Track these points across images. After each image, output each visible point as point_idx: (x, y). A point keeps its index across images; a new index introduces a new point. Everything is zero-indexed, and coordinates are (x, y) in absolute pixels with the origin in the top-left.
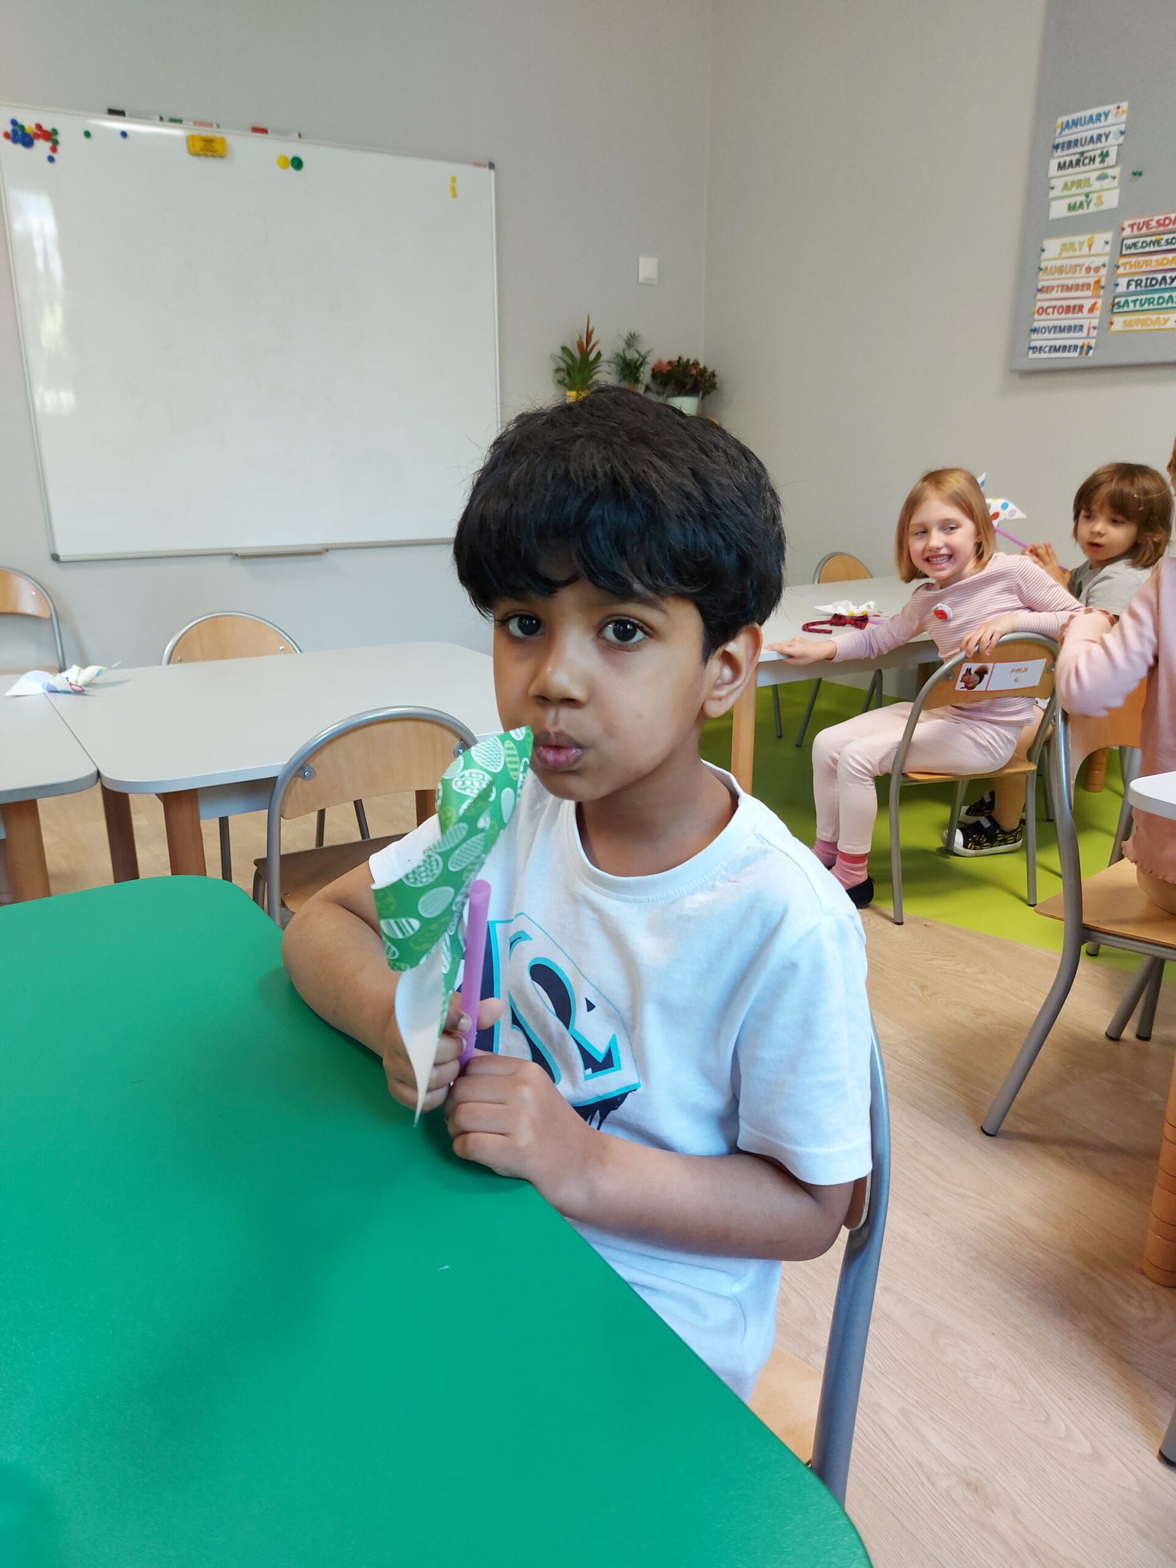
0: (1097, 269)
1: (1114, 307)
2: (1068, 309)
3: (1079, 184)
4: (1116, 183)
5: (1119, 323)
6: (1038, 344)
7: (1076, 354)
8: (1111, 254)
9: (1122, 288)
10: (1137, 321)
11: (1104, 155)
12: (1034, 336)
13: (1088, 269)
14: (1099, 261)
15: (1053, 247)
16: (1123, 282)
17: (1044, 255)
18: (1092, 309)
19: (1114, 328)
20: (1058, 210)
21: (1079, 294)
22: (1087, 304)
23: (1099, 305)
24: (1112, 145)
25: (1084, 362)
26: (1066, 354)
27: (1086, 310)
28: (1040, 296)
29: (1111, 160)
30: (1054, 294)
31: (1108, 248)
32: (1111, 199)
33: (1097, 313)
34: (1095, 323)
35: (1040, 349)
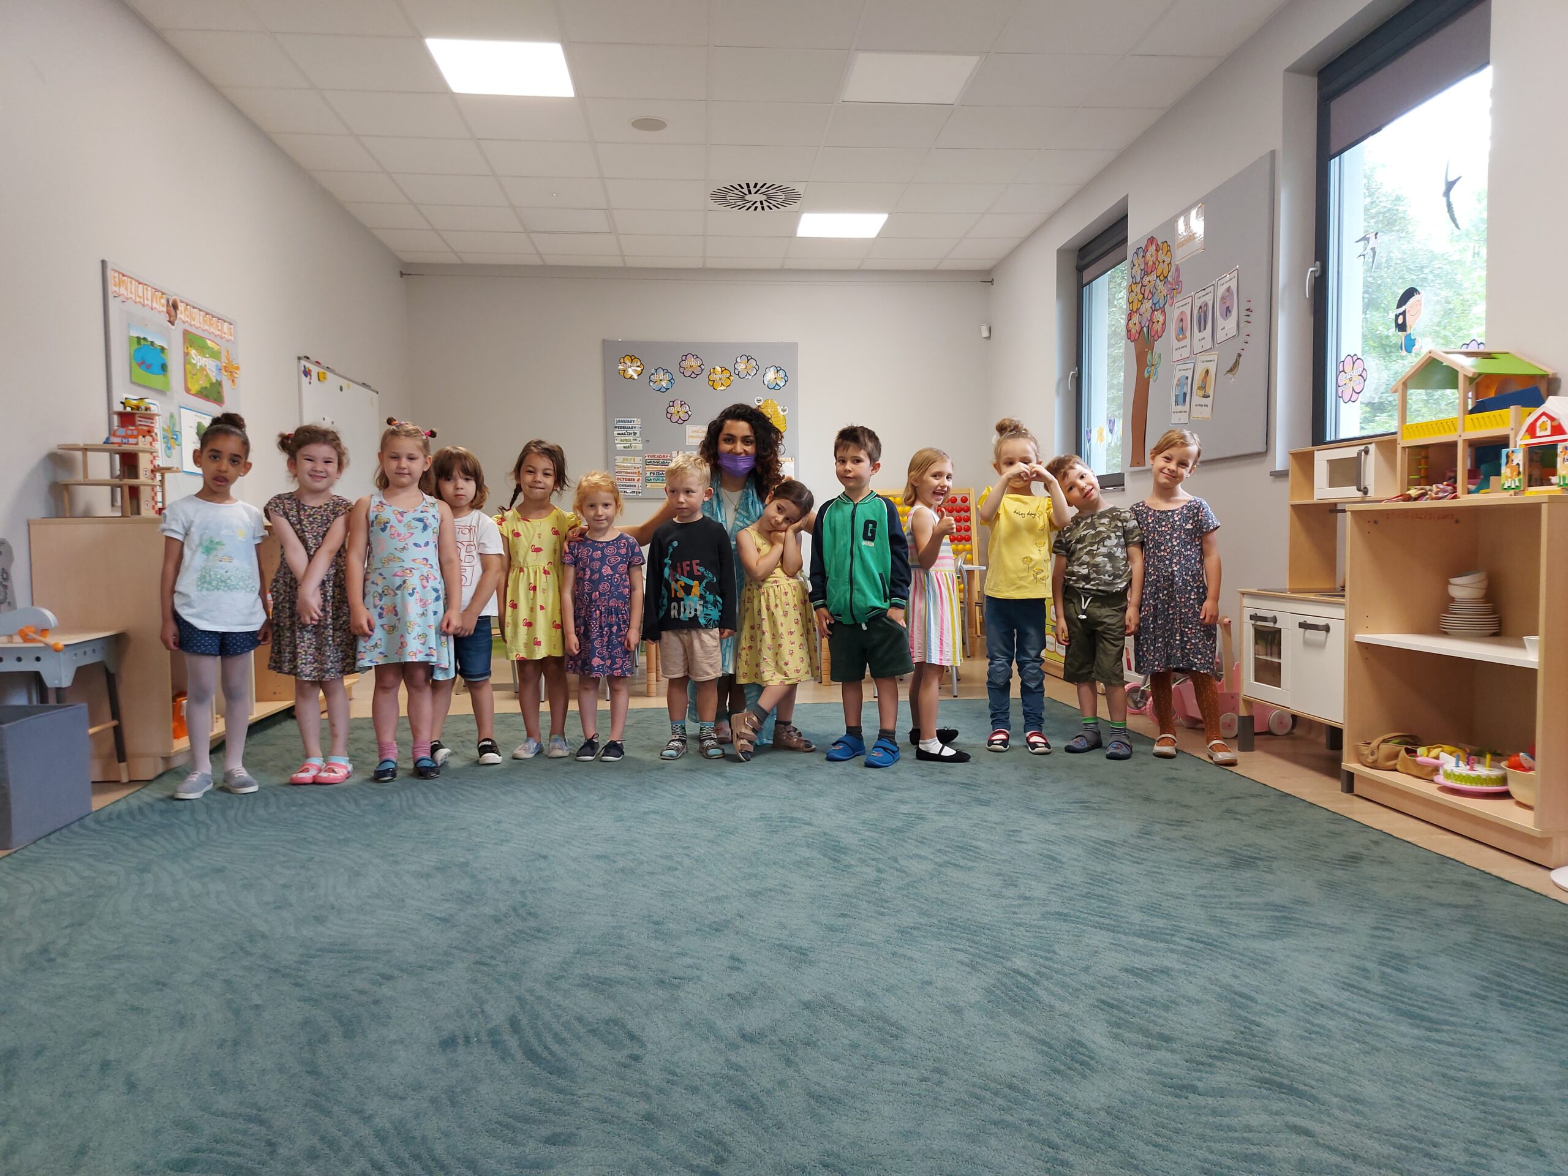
0: (638, 468)
1: (647, 480)
2: (629, 480)
3: (626, 440)
4: (640, 442)
5: (649, 485)
7: (634, 494)
8: (642, 463)
9: (648, 475)
11: (635, 434)
13: (635, 468)
14: (639, 466)
15: (619, 459)
16: (648, 473)
18: (638, 480)
19: (647, 487)
20: (620, 447)
21: (632, 475)
22: (636, 478)
23: (641, 478)
24: (637, 430)
25: (638, 496)
26: (631, 494)
27: (636, 480)
29: (638, 435)
30: (622, 474)
32: (640, 447)
33: (640, 481)
34: (640, 485)
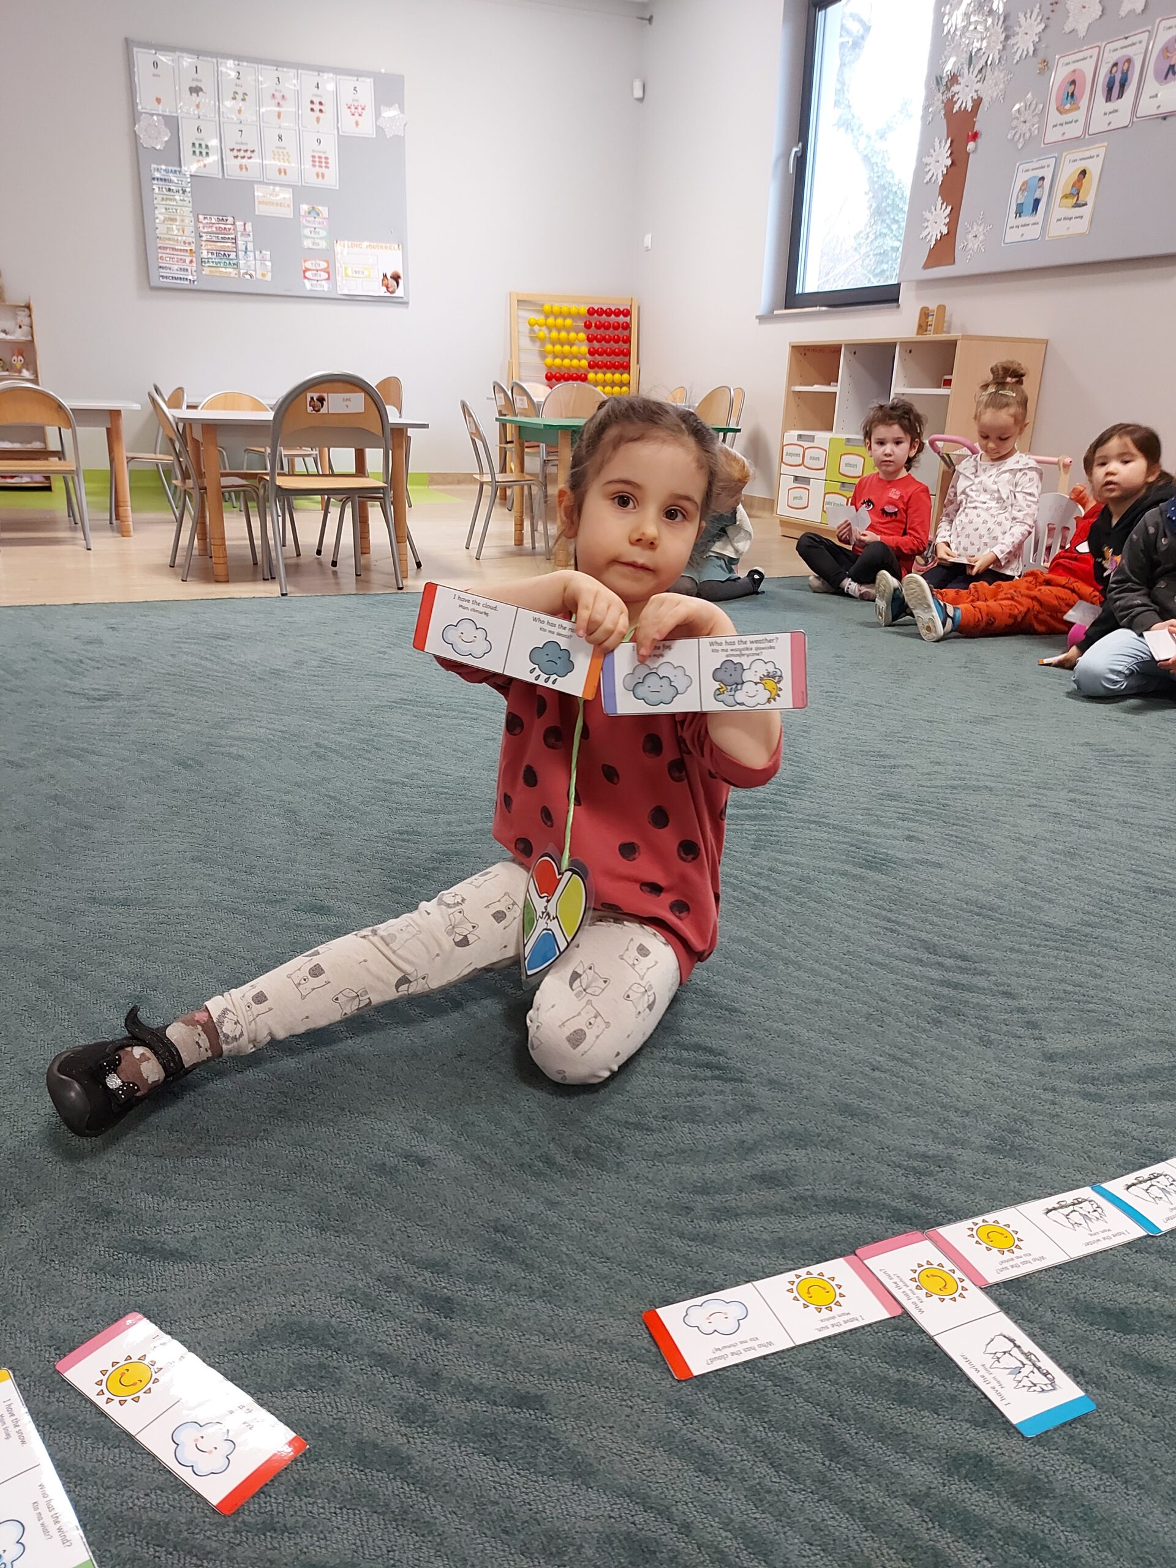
0: (189, 243)
1: (202, 263)
2: (178, 260)
4: (190, 205)
5: (206, 270)
6: (165, 275)
7: (188, 282)
8: (195, 237)
9: (204, 255)
10: (216, 271)
12: (161, 270)
13: (185, 243)
14: (190, 240)
16: (205, 252)
17: (157, 231)
18: (191, 261)
19: (204, 272)
21: (182, 253)
22: (188, 259)
23: (194, 259)
25: (192, 286)
26: (182, 282)
27: (188, 262)
28: (159, 251)
30: (168, 251)
31: (193, 234)
33: (194, 264)
34: (194, 269)
35: (166, 277)
